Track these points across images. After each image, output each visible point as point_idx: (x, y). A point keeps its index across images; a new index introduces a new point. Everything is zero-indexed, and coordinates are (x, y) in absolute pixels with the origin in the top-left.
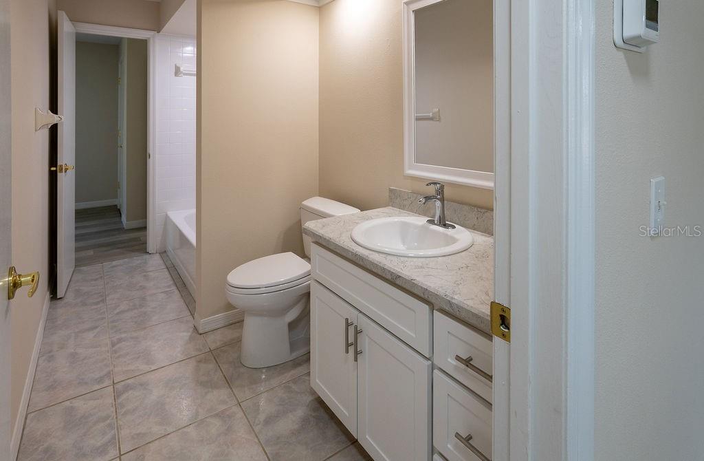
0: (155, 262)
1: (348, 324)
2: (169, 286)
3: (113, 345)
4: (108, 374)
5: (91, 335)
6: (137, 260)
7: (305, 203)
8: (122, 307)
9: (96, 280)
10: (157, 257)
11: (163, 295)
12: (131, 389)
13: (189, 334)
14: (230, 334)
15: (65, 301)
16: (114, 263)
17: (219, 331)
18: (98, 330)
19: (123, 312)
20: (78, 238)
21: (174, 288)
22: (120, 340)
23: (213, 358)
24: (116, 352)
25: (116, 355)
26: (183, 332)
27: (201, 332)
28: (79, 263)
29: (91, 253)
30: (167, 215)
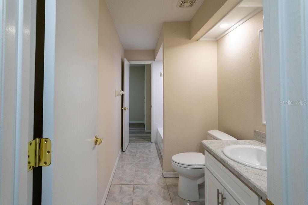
0: (153, 145)
1: (218, 193)
2: (156, 156)
3: (136, 171)
4: (133, 181)
5: (130, 166)
6: (147, 144)
7: (209, 132)
8: (140, 159)
9: (134, 148)
10: (154, 144)
11: (154, 159)
12: (139, 188)
13: (160, 176)
14: (174, 181)
15: (125, 152)
16: (141, 143)
17: (171, 179)
18: (133, 165)
19: (140, 161)
20: (130, 133)
21: (158, 157)
22: (138, 171)
23: (167, 188)
24: (136, 174)
25: (136, 175)
26: (158, 174)
27: (164, 177)
28: (131, 141)
29: (134, 138)
30: (157, 129)
